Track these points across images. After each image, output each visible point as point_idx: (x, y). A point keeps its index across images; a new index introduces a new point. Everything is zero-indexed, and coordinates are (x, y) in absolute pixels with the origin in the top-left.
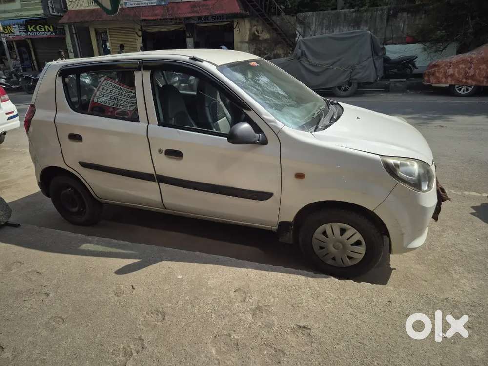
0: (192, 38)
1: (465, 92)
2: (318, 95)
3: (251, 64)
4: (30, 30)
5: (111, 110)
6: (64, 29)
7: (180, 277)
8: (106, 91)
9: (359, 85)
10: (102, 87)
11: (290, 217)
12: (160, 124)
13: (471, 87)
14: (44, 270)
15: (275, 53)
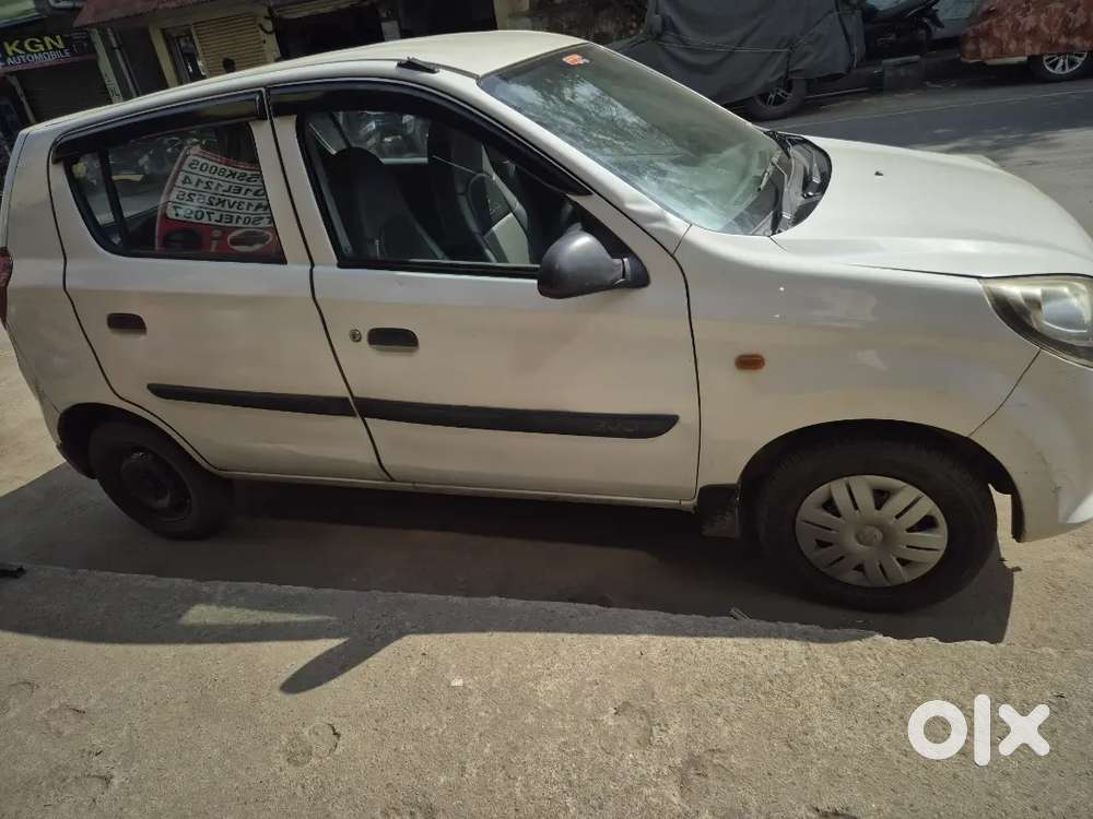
0: (395, 23)
1: (1068, 70)
2: (749, 124)
3: (568, 60)
4: (10, 53)
5: (217, 234)
6: (89, 40)
7: (458, 683)
8: (197, 185)
9: (813, 84)
10: (181, 177)
11: (729, 472)
12: (344, 262)
13: (1080, 56)
14: (92, 701)
15: (597, 31)
